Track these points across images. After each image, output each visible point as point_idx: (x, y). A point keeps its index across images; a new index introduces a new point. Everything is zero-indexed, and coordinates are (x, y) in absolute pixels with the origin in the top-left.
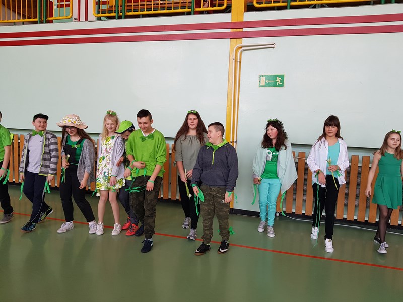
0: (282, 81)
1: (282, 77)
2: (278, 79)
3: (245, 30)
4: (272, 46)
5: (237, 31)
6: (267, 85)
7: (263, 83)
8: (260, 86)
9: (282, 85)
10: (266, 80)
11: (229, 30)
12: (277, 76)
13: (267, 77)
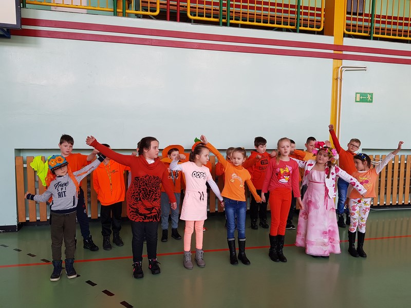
0: (372, 98)
1: (372, 94)
2: (369, 97)
3: (344, 53)
4: (364, 69)
5: (338, 53)
6: (362, 101)
7: (358, 100)
8: (356, 101)
9: (371, 102)
10: (360, 96)
11: (332, 52)
12: (368, 94)
13: (362, 94)
